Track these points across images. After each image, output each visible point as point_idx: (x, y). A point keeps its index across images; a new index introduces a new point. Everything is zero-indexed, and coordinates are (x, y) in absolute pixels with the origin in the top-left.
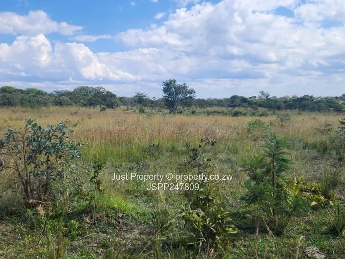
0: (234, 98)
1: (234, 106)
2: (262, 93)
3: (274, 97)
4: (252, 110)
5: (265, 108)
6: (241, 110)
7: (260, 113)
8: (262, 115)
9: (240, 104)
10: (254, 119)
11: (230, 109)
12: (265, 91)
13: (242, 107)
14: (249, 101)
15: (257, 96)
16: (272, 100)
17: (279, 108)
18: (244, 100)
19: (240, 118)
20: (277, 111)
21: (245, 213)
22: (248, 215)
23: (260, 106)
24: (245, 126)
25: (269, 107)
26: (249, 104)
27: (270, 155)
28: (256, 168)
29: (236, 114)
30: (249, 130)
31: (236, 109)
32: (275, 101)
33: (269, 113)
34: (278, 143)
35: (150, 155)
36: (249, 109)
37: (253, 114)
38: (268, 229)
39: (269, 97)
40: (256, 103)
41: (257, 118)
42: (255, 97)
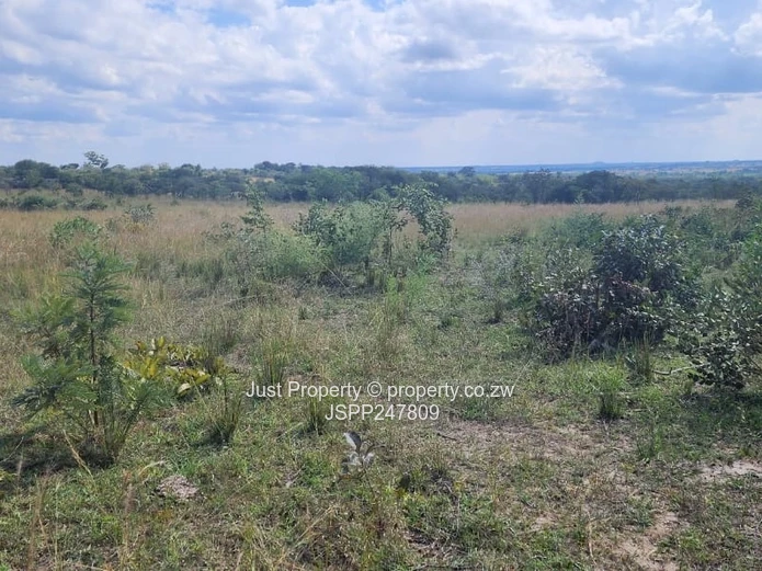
0: (24, 167)
1: (26, 186)
2: (92, 157)
3: (120, 167)
4: (69, 195)
5: (101, 189)
6: (44, 194)
7: (89, 202)
8: (92, 207)
9: (41, 182)
10: (73, 215)
11: (15, 192)
12: (99, 153)
13: (46, 187)
14: (62, 175)
15: (81, 165)
16: (114, 174)
17: (131, 191)
18: (48, 172)
19: (38, 214)
20: (126, 198)
21: (33, 432)
22: (39, 436)
23: (88, 186)
24: (47, 231)
25: (108, 189)
26: (62, 182)
27: (83, 293)
28: (55, 327)
29: (29, 205)
30: (55, 243)
31: (31, 193)
32: (121, 174)
33: (108, 202)
34: (100, 265)
36: (63, 192)
37: (73, 205)
38: (77, 457)
39: (109, 166)
40: (77, 180)
41: (83, 214)
42: (77, 166)
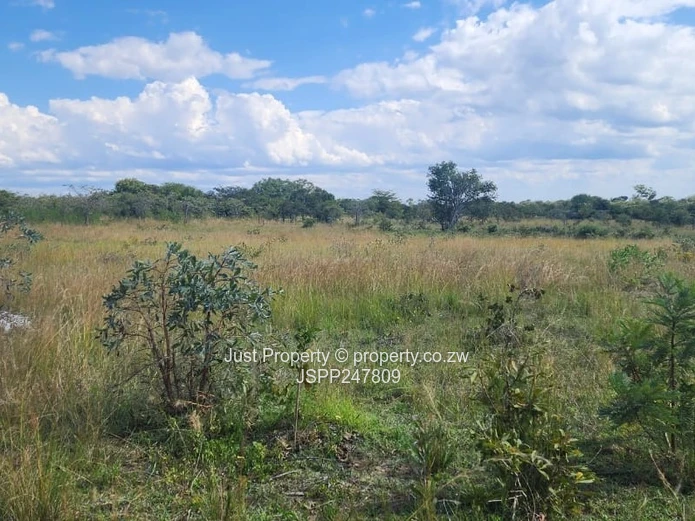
0: (580, 200)
1: (580, 217)
2: (641, 190)
3: (667, 198)
4: (618, 225)
5: (647, 220)
6: (596, 224)
7: (637, 231)
8: (641, 236)
9: (593, 213)
10: (624, 243)
11: (571, 222)
12: (647, 186)
13: (598, 218)
14: (612, 207)
15: (630, 197)
16: (662, 204)
17: (678, 221)
18: (601, 205)
19: (592, 242)
20: (673, 229)
21: (608, 441)
22: (615, 447)
23: (636, 216)
24: (605, 258)
25: (653, 220)
26: (611, 213)
27: (665, 321)
28: (633, 349)
29: (583, 234)
30: (612, 267)
31: (584, 223)
32: (670, 205)
33: (655, 231)
34: (683, 294)
35: (404, 316)
36: (612, 222)
37: (622, 234)
38: (663, 477)
39: (656, 198)
40: (626, 211)
41: (632, 243)
42: (626, 198)
